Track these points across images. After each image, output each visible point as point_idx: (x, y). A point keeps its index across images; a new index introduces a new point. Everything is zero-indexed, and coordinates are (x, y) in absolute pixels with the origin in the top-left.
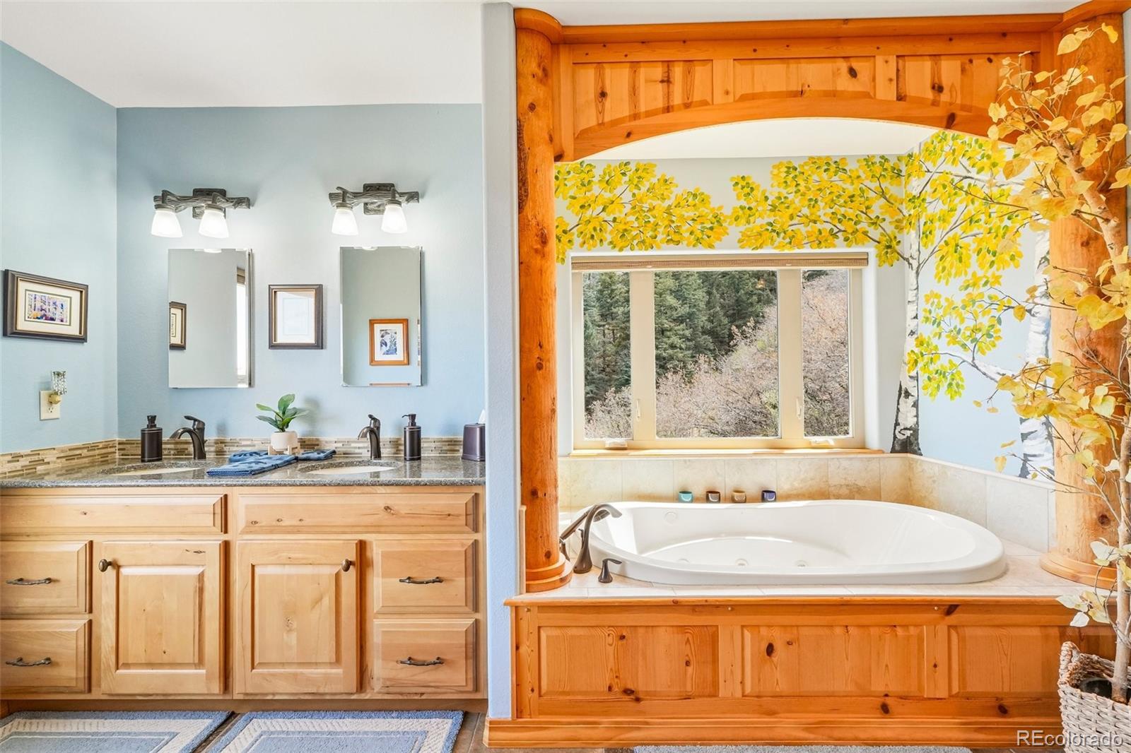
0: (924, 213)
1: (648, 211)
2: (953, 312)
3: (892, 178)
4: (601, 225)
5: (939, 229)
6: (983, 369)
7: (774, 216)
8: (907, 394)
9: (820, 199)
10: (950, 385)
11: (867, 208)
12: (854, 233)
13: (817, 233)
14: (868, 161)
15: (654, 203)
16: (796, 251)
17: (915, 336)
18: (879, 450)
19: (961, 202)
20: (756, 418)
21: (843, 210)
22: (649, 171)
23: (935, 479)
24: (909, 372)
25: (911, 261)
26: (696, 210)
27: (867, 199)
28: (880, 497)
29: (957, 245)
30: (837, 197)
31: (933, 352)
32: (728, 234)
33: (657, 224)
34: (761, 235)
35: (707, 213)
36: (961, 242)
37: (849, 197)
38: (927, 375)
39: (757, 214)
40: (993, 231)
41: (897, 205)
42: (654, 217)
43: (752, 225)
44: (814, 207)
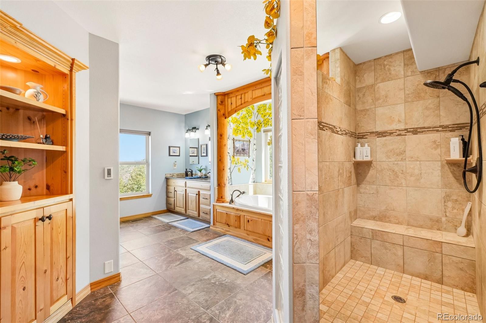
4: (268, 120)
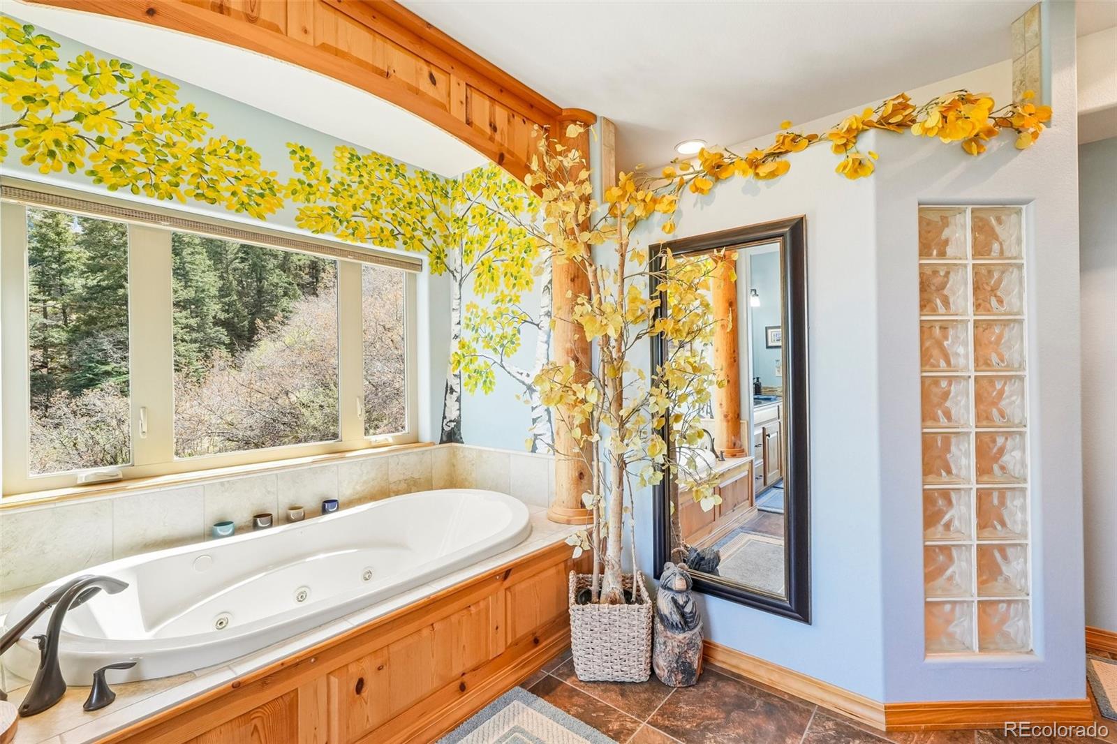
0: (466, 235)
1: (163, 146)
2: (487, 322)
3: (441, 196)
5: (477, 250)
6: (508, 369)
7: (337, 202)
8: (452, 391)
9: (382, 197)
10: (485, 381)
11: (423, 218)
12: (412, 238)
13: (379, 231)
14: (423, 173)
15: (176, 138)
16: (359, 244)
17: (458, 340)
18: (431, 443)
19: (493, 231)
20: (285, 419)
21: (402, 214)
22: (165, 90)
23: (473, 462)
24: (453, 371)
25: (455, 274)
26: (240, 166)
27: (422, 209)
28: (432, 485)
29: (490, 267)
30: (397, 199)
31: (473, 354)
32: (283, 208)
33: (180, 168)
34: (322, 218)
35: (255, 175)
36: (493, 265)
37: (408, 203)
38: (468, 373)
39: (318, 194)
40: (515, 260)
41: (445, 221)
42: (175, 157)
43: (311, 205)
44: (376, 203)
